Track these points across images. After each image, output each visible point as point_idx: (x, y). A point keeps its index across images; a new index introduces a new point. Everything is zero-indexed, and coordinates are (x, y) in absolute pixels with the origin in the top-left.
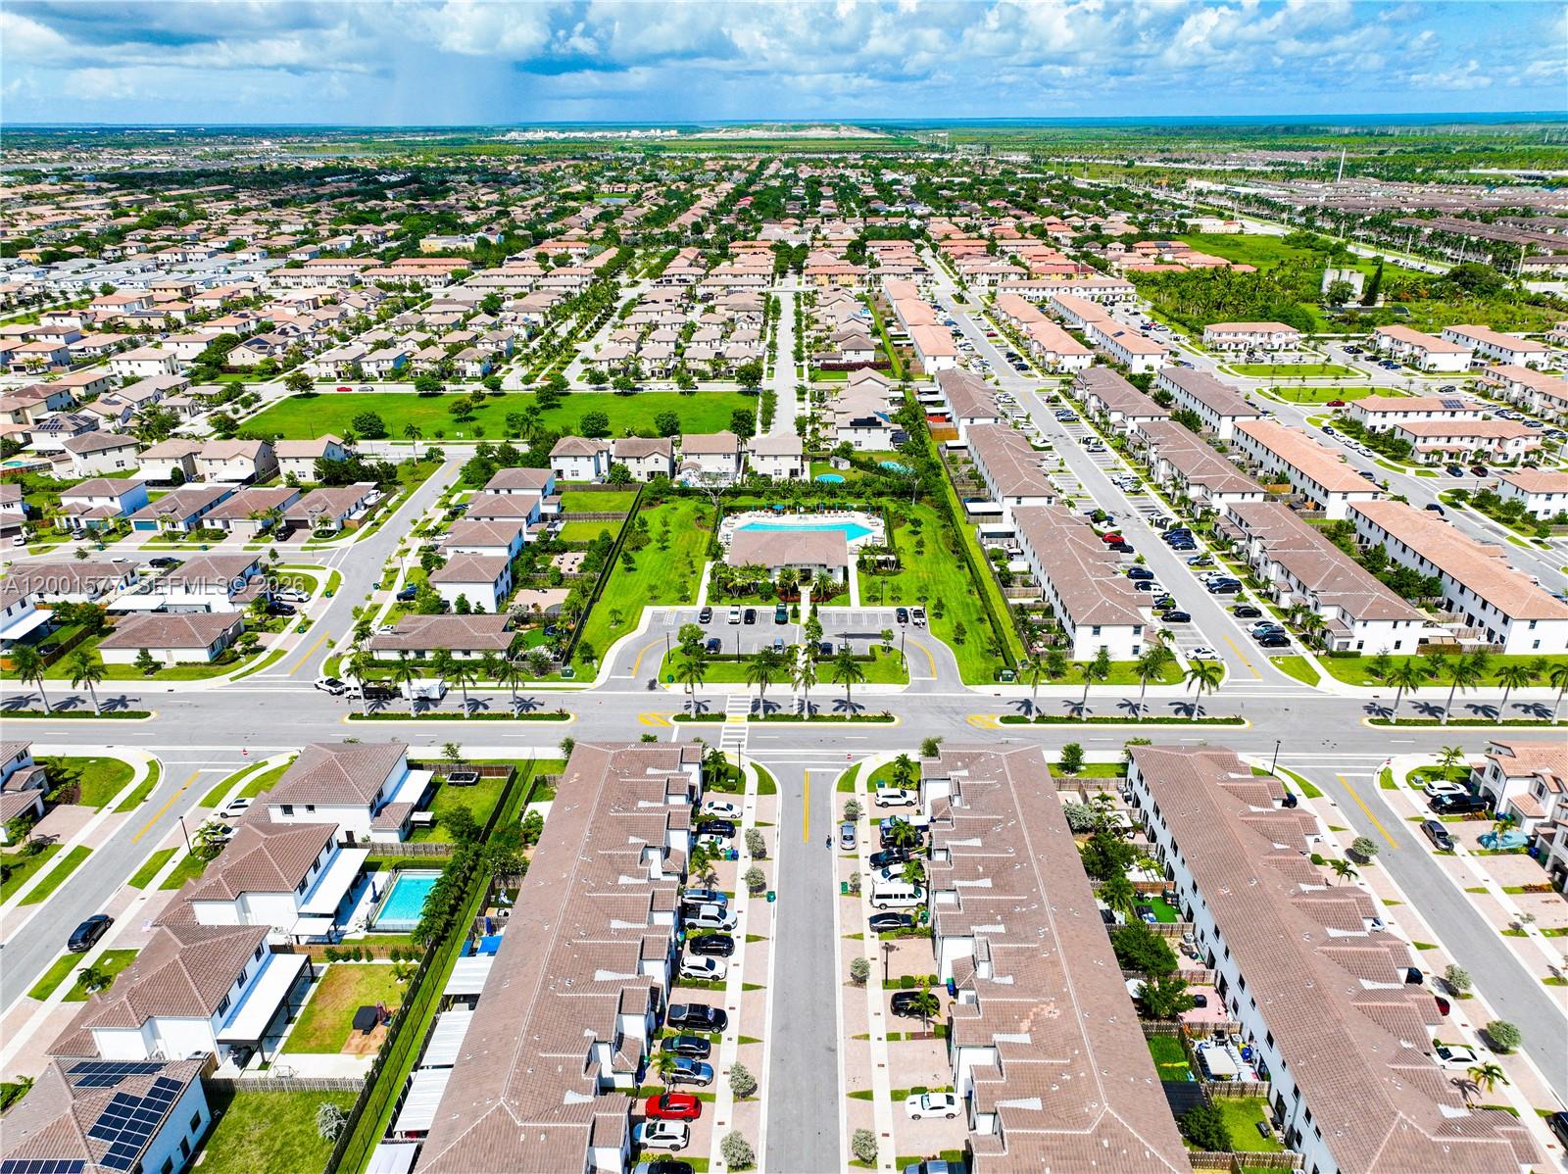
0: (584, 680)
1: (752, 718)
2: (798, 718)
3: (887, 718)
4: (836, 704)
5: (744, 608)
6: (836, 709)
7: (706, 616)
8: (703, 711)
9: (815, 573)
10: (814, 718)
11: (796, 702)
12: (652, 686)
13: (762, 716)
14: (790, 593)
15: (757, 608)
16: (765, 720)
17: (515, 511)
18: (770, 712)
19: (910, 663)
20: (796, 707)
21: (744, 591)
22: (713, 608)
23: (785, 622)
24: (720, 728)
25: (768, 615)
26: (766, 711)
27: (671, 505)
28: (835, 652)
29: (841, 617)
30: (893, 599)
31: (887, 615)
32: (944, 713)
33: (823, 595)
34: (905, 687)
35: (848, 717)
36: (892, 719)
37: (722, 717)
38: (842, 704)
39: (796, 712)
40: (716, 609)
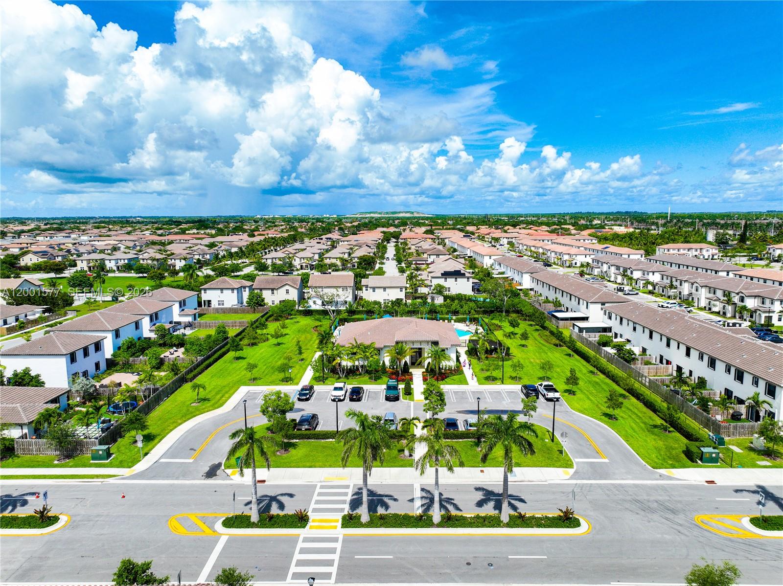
0: (121, 465)
1: (350, 521)
2: (423, 521)
3: (567, 520)
4: (480, 496)
5: (349, 387)
6: (480, 504)
7: (306, 394)
8: (275, 510)
9: (427, 351)
10: (449, 521)
11: (418, 494)
12: (212, 473)
13: (365, 518)
14: (402, 374)
15: (365, 387)
16: (370, 524)
17: (141, 309)
18: (381, 511)
19: (566, 444)
20: (418, 503)
21: (351, 372)
22: (315, 387)
23: (396, 399)
24: (294, 540)
25: (377, 393)
26: (372, 508)
27: (295, 320)
28: (461, 428)
29: (462, 396)
30: (512, 378)
31: (510, 393)
32: (653, 511)
33: (437, 374)
34: (571, 471)
35: (505, 518)
36: (576, 523)
37: (301, 520)
38: (488, 496)
39: (419, 512)
40: (318, 388)
